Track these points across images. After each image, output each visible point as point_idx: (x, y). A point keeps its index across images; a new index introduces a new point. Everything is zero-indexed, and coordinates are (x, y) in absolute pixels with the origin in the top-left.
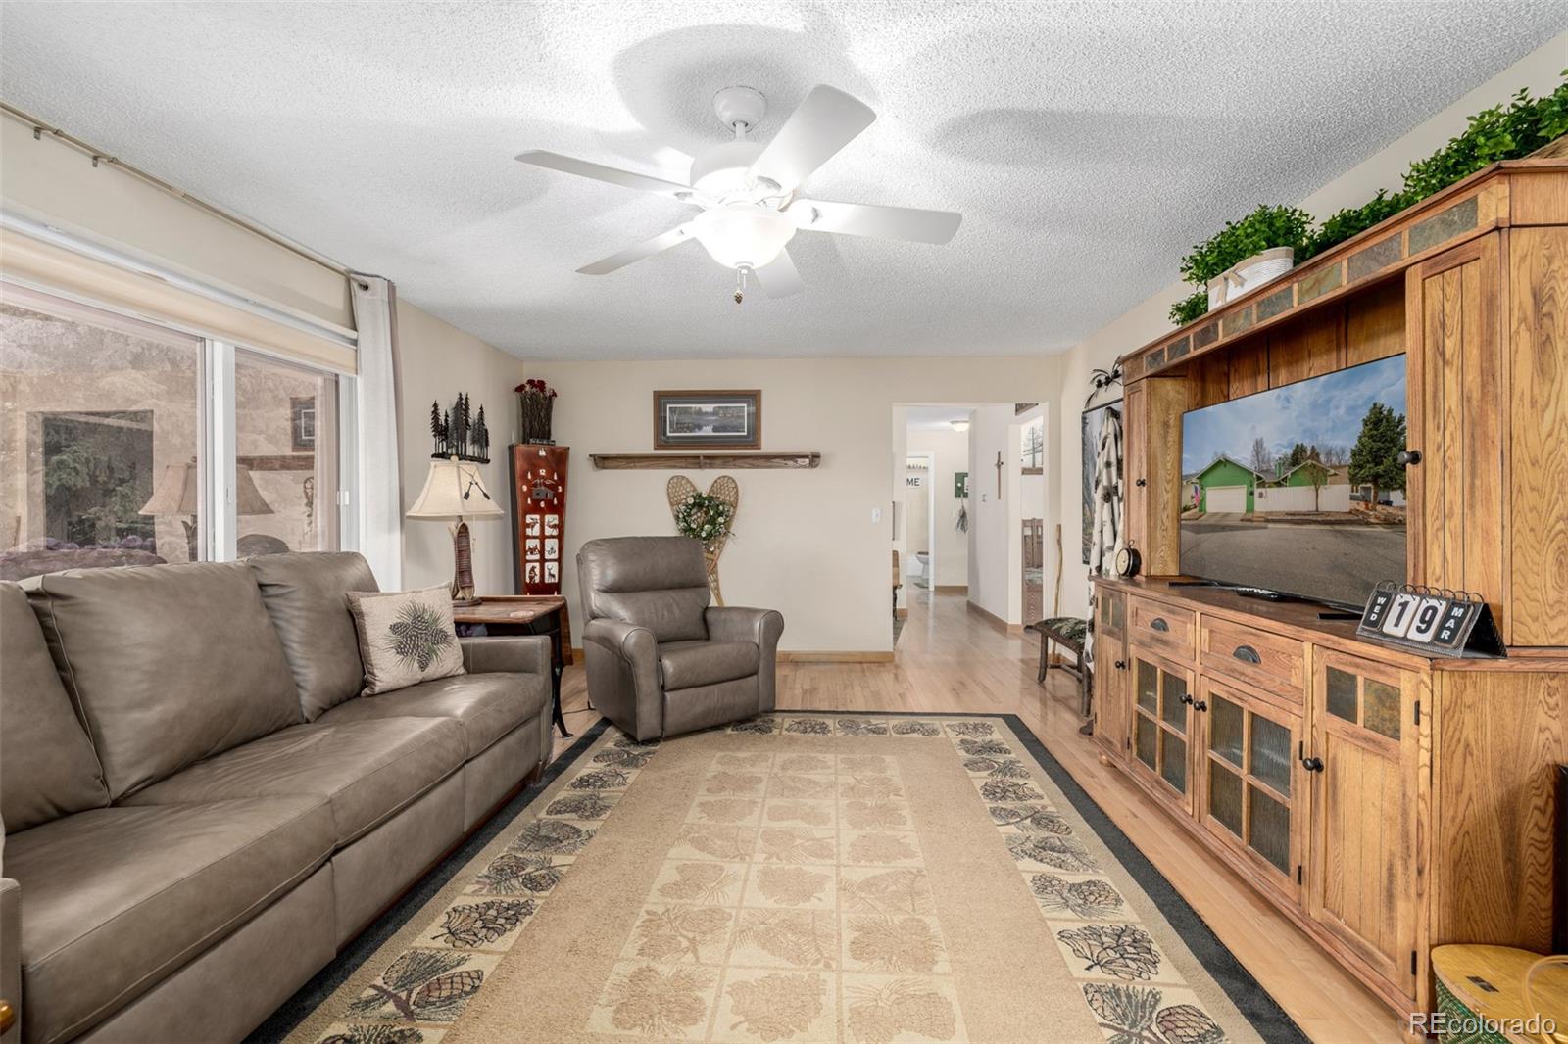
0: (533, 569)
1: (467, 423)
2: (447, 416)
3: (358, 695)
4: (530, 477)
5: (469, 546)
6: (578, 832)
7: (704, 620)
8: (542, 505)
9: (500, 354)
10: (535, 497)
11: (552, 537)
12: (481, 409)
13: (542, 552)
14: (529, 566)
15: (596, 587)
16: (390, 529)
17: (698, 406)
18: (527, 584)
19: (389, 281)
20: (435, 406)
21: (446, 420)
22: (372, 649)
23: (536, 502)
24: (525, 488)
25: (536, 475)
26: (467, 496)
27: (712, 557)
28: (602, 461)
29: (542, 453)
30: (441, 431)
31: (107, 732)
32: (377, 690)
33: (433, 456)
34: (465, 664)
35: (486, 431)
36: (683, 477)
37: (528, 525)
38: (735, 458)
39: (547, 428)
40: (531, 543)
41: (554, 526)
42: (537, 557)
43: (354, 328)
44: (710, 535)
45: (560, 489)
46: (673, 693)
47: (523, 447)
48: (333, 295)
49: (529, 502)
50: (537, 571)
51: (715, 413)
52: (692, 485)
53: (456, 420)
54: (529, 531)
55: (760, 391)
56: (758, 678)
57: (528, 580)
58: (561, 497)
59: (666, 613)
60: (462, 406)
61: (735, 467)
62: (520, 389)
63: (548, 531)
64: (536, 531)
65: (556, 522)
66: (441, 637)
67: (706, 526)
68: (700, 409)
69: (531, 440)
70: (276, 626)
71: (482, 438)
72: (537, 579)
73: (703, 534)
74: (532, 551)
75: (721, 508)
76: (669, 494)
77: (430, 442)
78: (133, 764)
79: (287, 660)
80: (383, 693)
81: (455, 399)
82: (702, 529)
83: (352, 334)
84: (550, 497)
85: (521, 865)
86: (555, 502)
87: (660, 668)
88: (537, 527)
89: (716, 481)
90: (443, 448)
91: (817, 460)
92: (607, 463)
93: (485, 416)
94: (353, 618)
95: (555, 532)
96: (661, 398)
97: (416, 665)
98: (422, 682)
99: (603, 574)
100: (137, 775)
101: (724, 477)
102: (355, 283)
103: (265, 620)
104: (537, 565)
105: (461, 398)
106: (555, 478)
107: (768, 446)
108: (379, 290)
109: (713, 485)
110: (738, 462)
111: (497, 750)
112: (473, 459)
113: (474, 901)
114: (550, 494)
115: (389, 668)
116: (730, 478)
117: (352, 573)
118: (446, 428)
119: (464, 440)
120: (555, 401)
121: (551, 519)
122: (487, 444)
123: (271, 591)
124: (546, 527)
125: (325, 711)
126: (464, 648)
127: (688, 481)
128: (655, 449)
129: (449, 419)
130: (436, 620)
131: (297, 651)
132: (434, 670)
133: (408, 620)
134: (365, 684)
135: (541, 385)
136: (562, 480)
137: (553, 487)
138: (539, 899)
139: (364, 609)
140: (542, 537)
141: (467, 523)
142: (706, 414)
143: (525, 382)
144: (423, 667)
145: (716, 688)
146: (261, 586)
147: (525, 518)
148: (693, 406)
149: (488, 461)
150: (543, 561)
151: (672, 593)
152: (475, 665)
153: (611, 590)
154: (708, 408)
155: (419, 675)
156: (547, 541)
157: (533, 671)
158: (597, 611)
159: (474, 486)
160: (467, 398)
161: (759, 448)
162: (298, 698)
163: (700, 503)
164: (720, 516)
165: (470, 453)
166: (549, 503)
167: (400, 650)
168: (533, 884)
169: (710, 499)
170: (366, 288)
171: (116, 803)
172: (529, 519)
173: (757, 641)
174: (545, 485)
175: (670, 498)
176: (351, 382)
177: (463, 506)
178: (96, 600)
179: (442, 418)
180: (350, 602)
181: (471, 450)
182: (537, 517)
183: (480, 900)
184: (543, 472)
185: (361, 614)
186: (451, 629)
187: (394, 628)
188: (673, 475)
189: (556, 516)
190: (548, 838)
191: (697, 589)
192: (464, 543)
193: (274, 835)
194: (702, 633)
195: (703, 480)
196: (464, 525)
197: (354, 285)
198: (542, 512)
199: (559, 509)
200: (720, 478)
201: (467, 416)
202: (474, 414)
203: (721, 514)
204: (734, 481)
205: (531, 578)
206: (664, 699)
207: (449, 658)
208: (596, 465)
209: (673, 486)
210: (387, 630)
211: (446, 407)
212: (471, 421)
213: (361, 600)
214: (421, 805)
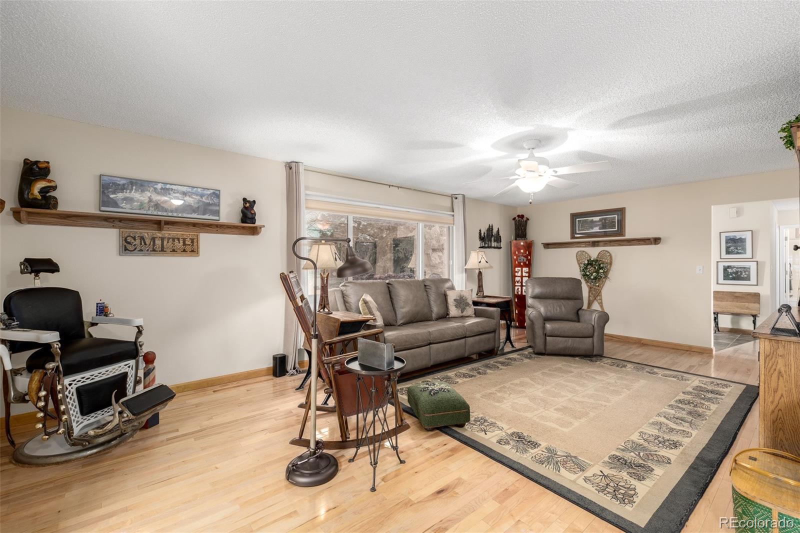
0: (518, 289)
1: (493, 235)
2: (484, 233)
3: (446, 317)
4: (517, 253)
5: (482, 278)
6: (498, 368)
7: (577, 313)
8: (522, 264)
9: (506, 207)
10: (519, 261)
11: (526, 276)
12: (498, 229)
13: (522, 283)
14: (516, 288)
15: (529, 296)
16: (462, 272)
17: (591, 218)
18: (515, 294)
19: (463, 195)
20: (480, 230)
21: (484, 235)
22: (449, 305)
23: (519, 263)
24: (515, 257)
25: (519, 252)
26: (480, 262)
27: (599, 288)
28: (547, 246)
29: (522, 244)
30: (482, 239)
31: (397, 312)
32: (450, 316)
33: (479, 248)
34: (475, 314)
35: (500, 237)
36: (584, 251)
37: (516, 272)
38: (611, 241)
39: (525, 233)
40: (517, 279)
41: (526, 273)
42: (520, 284)
43: (453, 212)
44: (595, 278)
45: (529, 257)
46: (549, 337)
47: (514, 241)
48: (447, 202)
49: (517, 263)
50: (520, 290)
51: (600, 220)
52: (588, 255)
53: (487, 235)
54: (516, 274)
55: (625, 208)
56: (593, 340)
57: (516, 293)
58: (529, 261)
59: (558, 308)
60: (490, 229)
61: (610, 246)
62: (514, 219)
63: (524, 274)
64: (519, 274)
65: (528, 271)
66: (468, 304)
67: (594, 274)
68: (592, 220)
69: (518, 239)
70: (428, 296)
71: (498, 239)
72: (520, 293)
73: (592, 277)
74: (518, 282)
75: (602, 265)
76: (577, 259)
77: (478, 243)
78: (401, 319)
79: (430, 304)
80: (451, 318)
81: (487, 227)
82: (592, 275)
83: (453, 213)
84: (525, 261)
85: (479, 369)
86: (527, 263)
87: (544, 328)
88: (520, 273)
89: (600, 253)
90: (483, 244)
91: (659, 241)
92: (550, 246)
93: (500, 231)
94: (445, 296)
95: (527, 275)
96: (574, 216)
97: (460, 311)
98: (462, 317)
99: (533, 292)
100: (401, 322)
101: (604, 251)
102: (454, 197)
103: (425, 294)
104: (520, 287)
105: (490, 226)
106: (527, 253)
107: (629, 235)
108: (460, 198)
109: (598, 255)
110: (612, 243)
111: (477, 338)
112: (494, 248)
113: (463, 372)
114: (525, 259)
115: (453, 311)
116: (607, 251)
117: (448, 285)
118: (484, 238)
119: (491, 241)
120: (529, 222)
121: (526, 269)
122: (501, 242)
123: (428, 287)
124: (524, 273)
125: (438, 319)
126: (475, 309)
127: (586, 253)
128: (571, 239)
129: (485, 234)
130: (466, 299)
131: (432, 303)
132: (465, 314)
133: (458, 298)
134: (448, 314)
135: (522, 216)
136: (530, 254)
137: (527, 257)
138: (479, 376)
139: (448, 294)
140: (522, 277)
141: (481, 271)
142: (596, 221)
143: (516, 216)
144: (462, 312)
145: (570, 339)
146: (425, 286)
147: (515, 269)
148: (589, 218)
149: (501, 248)
150: (522, 286)
151: (562, 301)
152: (477, 314)
153: (535, 297)
154: (597, 219)
155: (461, 315)
156: (524, 278)
157: (493, 319)
158: (529, 305)
159: (483, 259)
160: (492, 226)
161: (625, 236)
162: (432, 315)
163: (590, 263)
164: (601, 269)
165: (493, 245)
166: (525, 263)
167: (456, 306)
168: (479, 373)
169: (596, 261)
170: (456, 198)
171: (399, 326)
172: (517, 269)
173: (593, 324)
174: (523, 256)
175: (578, 261)
176: (453, 227)
177: (479, 265)
178: (396, 285)
179: (483, 234)
180: (445, 292)
181: (494, 244)
182: (520, 269)
183: (465, 372)
184: (522, 251)
185: (447, 295)
186: (471, 303)
187: (455, 300)
188: (577, 251)
189: (527, 269)
190: (489, 367)
191: (576, 301)
192: (480, 277)
193: (418, 334)
194: (576, 319)
195: (594, 253)
196: (480, 271)
197: (453, 198)
198: (522, 267)
199: (529, 265)
200: (601, 251)
201: (492, 232)
202: (495, 231)
203: (602, 268)
204: (609, 252)
205: (517, 292)
206: (546, 338)
207: (470, 310)
208: (544, 247)
209: (579, 256)
210: (453, 300)
211: (484, 231)
212: (494, 234)
213: (448, 292)
214: (452, 343)
